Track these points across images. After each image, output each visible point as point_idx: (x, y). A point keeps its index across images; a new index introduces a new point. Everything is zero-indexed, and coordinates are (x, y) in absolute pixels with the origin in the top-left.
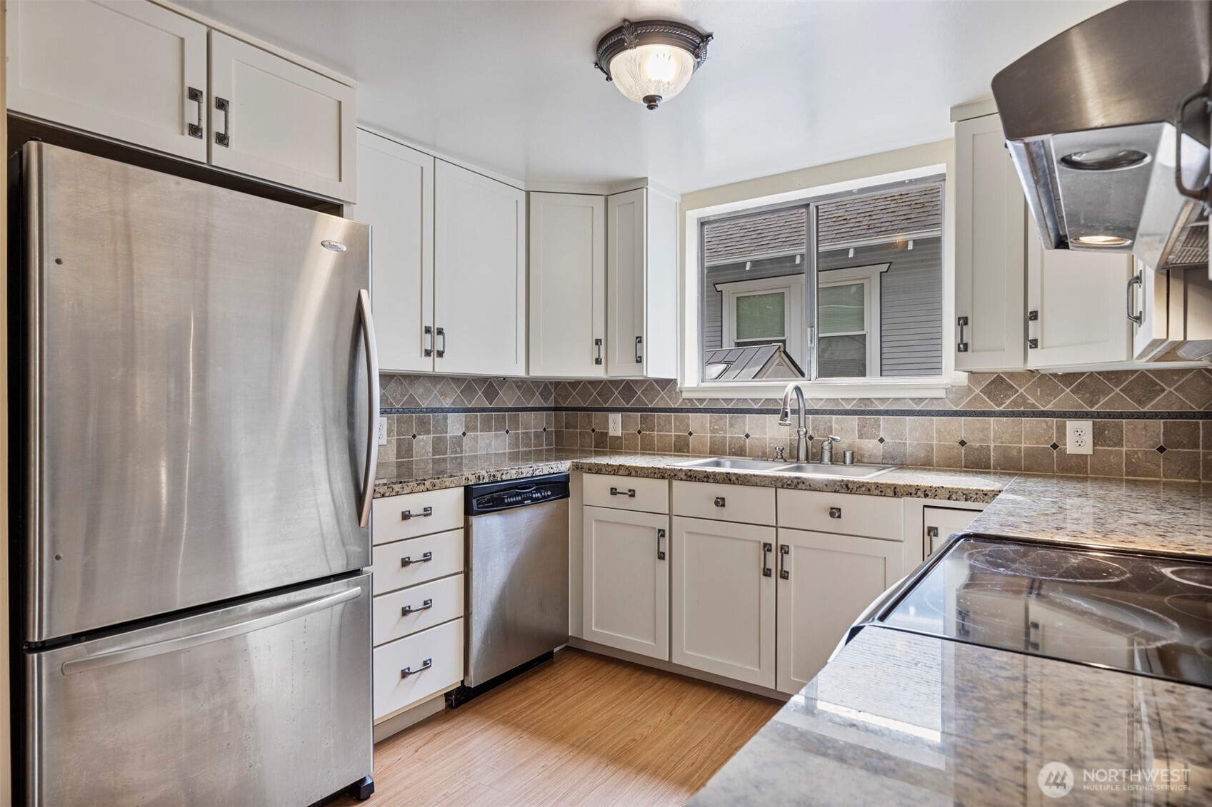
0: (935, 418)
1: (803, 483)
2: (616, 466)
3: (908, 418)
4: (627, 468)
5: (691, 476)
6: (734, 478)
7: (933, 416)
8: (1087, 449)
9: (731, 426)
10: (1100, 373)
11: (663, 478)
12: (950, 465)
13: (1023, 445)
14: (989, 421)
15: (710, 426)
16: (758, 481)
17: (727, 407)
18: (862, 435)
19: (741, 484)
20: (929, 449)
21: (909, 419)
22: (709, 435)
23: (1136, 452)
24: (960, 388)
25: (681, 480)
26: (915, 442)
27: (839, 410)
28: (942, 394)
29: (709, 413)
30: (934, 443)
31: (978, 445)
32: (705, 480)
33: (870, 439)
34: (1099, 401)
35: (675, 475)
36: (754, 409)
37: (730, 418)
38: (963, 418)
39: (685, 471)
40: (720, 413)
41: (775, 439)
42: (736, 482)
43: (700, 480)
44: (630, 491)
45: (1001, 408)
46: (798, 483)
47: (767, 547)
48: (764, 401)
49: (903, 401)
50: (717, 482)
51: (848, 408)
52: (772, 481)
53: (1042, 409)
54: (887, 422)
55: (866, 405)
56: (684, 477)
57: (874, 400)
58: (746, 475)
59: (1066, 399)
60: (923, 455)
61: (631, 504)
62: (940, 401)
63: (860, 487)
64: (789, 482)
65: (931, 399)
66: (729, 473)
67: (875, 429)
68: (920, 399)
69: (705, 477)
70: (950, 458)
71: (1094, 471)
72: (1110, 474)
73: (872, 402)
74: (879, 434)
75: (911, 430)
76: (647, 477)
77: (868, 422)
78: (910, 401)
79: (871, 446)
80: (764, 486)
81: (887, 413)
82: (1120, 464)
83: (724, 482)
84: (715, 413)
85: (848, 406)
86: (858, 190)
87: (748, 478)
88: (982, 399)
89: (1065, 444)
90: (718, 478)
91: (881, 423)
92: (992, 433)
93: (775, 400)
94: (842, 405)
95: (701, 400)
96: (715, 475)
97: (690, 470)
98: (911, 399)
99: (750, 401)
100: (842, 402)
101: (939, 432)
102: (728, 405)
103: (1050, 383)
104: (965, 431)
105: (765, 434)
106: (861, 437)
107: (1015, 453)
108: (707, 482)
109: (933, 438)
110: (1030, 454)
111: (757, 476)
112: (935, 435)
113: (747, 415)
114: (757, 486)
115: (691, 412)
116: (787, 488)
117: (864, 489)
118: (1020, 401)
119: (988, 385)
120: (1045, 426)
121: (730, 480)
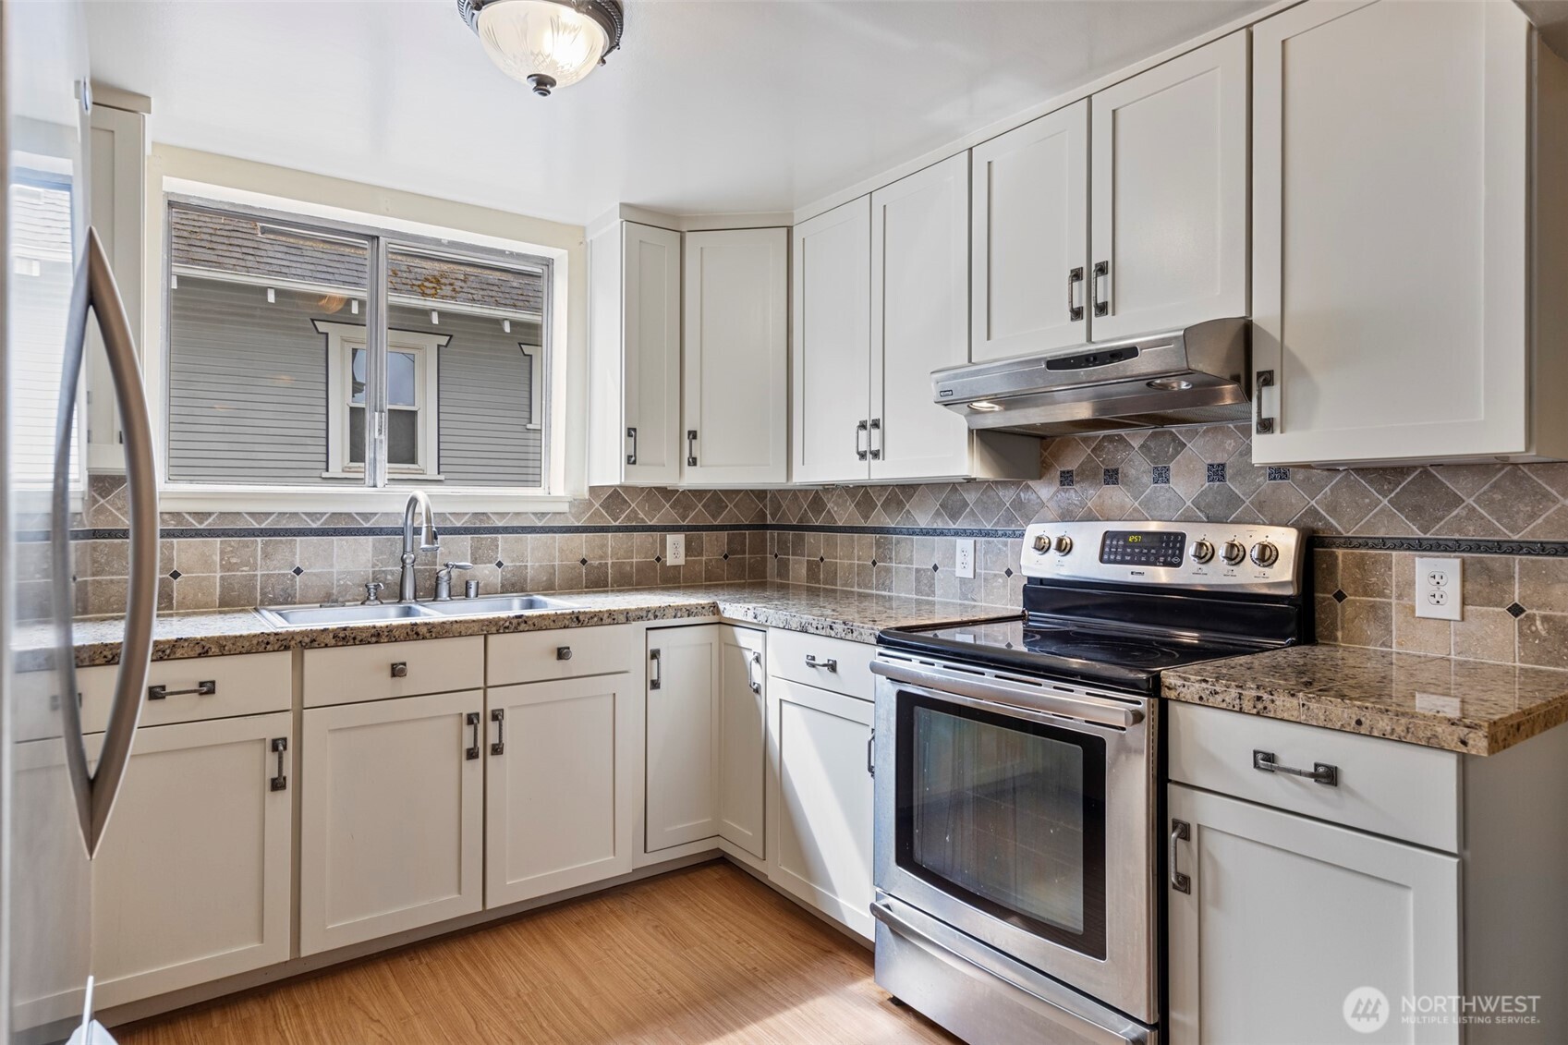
0: (557, 535)
1: (526, 622)
2: (168, 641)
3: (529, 536)
4: (197, 642)
5: (345, 638)
6: (423, 630)
7: (555, 532)
8: (681, 561)
9: (266, 556)
10: (689, 491)
11: (287, 648)
12: (573, 586)
13: (634, 560)
14: (607, 536)
15: (222, 560)
16: (463, 628)
17: (257, 526)
18: (476, 559)
19: (436, 638)
20: (552, 571)
21: (531, 538)
22: (218, 575)
23: (711, 560)
24: (582, 502)
25: (326, 646)
26: (537, 564)
27: (445, 528)
28: (565, 508)
29: (218, 536)
30: (556, 563)
31: (597, 562)
32: (374, 639)
33: (485, 563)
34: (688, 516)
35: (314, 641)
36: (312, 529)
37: (266, 544)
38: (584, 535)
39: (333, 630)
40: (244, 536)
41: (349, 572)
42: (428, 635)
43: (362, 642)
44: (202, 684)
45: (617, 524)
46: (519, 624)
47: (471, 719)
48: (330, 516)
49: (524, 516)
50: (396, 641)
51: (459, 525)
52: (483, 626)
53: (650, 523)
54: (506, 542)
55: (481, 521)
56: (333, 642)
57: (491, 515)
58: (443, 623)
59: (666, 514)
60: (545, 578)
61: (208, 706)
62: (562, 516)
63: (592, 618)
64: (507, 624)
65: (554, 513)
66: (416, 624)
67: (492, 550)
68: (543, 513)
69: (372, 636)
70: (572, 579)
71: (686, 580)
72: (694, 582)
73: (489, 517)
74: (497, 557)
75: (533, 549)
76: (248, 653)
77: (484, 542)
78: (532, 516)
79: (487, 572)
80: (471, 635)
81: (506, 530)
82: (701, 572)
83: (407, 638)
84: (232, 536)
85: (459, 522)
86: (449, 242)
87: (447, 627)
88: (602, 514)
89: (666, 557)
90: (397, 634)
91: (499, 543)
92: (610, 549)
93: (349, 514)
94: (451, 522)
95: (201, 516)
96: (391, 631)
97: (345, 629)
98: (533, 513)
99: (304, 517)
100: (451, 518)
101: (561, 551)
102: (259, 524)
103: (655, 498)
104: (586, 548)
105: (332, 566)
106: (475, 561)
107: (628, 569)
108: (377, 642)
109: (555, 558)
110: (641, 568)
111: (461, 621)
112: (557, 554)
113: (298, 539)
114: (460, 636)
115: (174, 536)
116: (504, 633)
117: (596, 619)
118: (632, 515)
119: (606, 499)
120: (651, 540)
121: (417, 634)
